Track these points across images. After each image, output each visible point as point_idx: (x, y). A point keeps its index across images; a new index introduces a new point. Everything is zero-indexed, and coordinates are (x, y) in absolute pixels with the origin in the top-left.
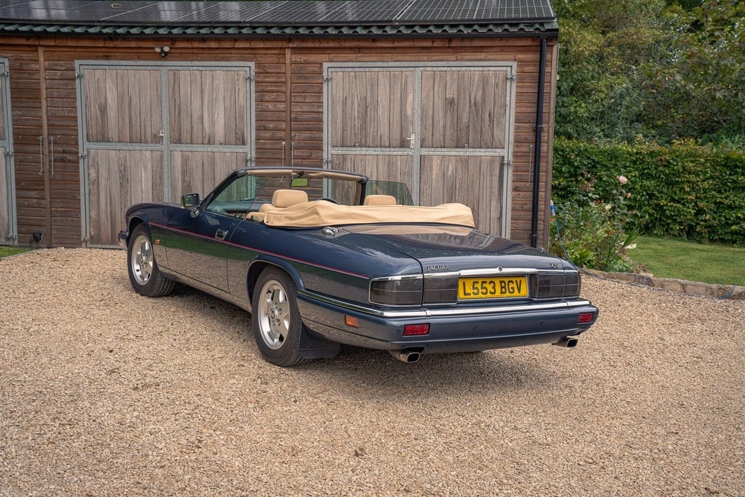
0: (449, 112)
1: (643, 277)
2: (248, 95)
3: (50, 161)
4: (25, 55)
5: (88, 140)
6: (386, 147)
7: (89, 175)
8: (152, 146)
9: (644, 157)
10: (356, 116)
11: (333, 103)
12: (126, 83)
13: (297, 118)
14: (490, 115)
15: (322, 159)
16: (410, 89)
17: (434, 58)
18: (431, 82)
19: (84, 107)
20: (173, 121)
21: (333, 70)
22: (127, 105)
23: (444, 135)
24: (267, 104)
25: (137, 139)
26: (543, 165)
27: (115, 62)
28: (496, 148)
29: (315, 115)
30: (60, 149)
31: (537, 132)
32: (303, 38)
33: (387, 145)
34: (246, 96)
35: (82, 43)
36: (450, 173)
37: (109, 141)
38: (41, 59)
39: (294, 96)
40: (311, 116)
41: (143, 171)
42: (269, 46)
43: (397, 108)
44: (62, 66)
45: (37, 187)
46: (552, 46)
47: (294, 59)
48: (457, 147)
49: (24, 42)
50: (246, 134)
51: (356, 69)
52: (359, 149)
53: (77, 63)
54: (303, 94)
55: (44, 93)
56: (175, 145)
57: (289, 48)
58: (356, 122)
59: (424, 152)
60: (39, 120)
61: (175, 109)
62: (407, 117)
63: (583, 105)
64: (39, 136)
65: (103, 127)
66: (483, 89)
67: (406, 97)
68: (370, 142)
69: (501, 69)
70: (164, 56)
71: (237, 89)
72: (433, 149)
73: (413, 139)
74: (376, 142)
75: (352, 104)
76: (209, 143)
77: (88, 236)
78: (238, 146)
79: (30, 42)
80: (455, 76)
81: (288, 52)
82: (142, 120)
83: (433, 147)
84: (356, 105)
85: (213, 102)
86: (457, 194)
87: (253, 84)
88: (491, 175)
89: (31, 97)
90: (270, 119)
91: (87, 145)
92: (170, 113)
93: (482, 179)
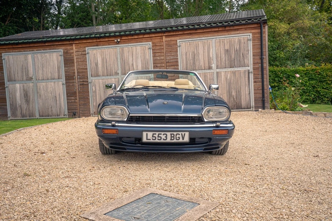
0: (227, 54)
1: (308, 112)
2: (150, 54)
3: (78, 85)
4: (69, 48)
5: (92, 76)
7: (92, 89)
8: (115, 77)
10: (191, 59)
11: (182, 54)
12: (104, 54)
13: (168, 62)
14: (243, 54)
15: (179, 76)
16: (211, 47)
17: (220, 35)
18: (219, 44)
19: (90, 64)
20: (122, 67)
21: (181, 42)
22: (105, 62)
23: (225, 63)
24: (157, 57)
25: (109, 74)
26: (265, 72)
27: (100, 47)
28: (246, 67)
29: (175, 60)
30: (82, 81)
31: (262, 59)
32: (169, 31)
33: (204, 69)
34: (149, 55)
35: (88, 41)
36: (228, 78)
37: (99, 76)
38: (74, 48)
39: (167, 53)
42: (157, 36)
43: (207, 55)
44: (81, 50)
45: (74, 95)
46: (265, 26)
47: (166, 40)
48: (230, 68)
49: (68, 43)
51: (190, 41)
53: (87, 48)
54: (170, 52)
55: (75, 61)
56: (123, 75)
57: (164, 36)
58: (191, 61)
59: (218, 70)
60: (74, 71)
61: (123, 62)
62: (210, 58)
63: (282, 53)
64: (74, 76)
65: (97, 71)
66: (239, 44)
67: (210, 50)
68: (197, 68)
69: (246, 36)
70: (118, 43)
71: (145, 53)
72: (221, 69)
73: (214, 66)
74: (199, 68)
75: (189, 55)
77: (93, 112)
78: (147, 74)
79: (70, 43)
80: (228, 41)
81: (164, 37)
82: (111, 67)
83: (221, 68)
84: (191, 55)
85: (137, 58)
86: (232, 85)
87: (151, 50)
88: (245, 77)
89: (71, 62)
90: (158, 63)
91: (91, 78)
92: (121, 64)
93: (241, 79)
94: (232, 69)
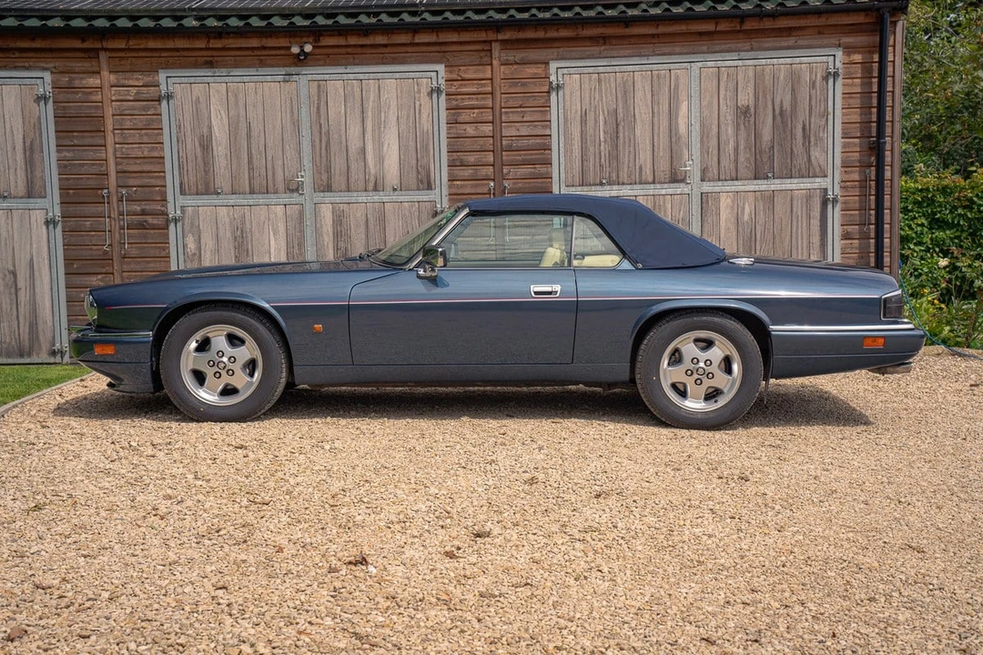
0: (742, 127)
2: (435, 114)
3: (120, 228)
4: (78, 65)
5: (183, 192)
6: (649, 183)
7: (185, 246)
8: (286, 198)
9: (934, 196)
10: (602, 140)
11: (566, 118)
12: (241, 104)
13: (511, 146)
14: (804, 129)
16: (683, 95)
17: (717, 48)
18: (715, 83)
19: (174, 140)
20: (318, 159)
21: (565, 71)
22: (244, 136)
23: (736, 161)
24: (464, 126)
25: (261, 187)
26: (887, 198)
27: (224, 71)
28: (815, 176)
29: (539, 141)
30: (138, 208)
31: (878, 149)
32: (520, 25)
33: (650, 180)
34: (434, 115)
35: (170, 44)
36: (746, 217)
37: (216, 193)
38: (105, 70)
39: (506, 112)
40: (532, 141)
41: (272, 237)
42: (468, 40)
43: (665, 124)
44: (137, 79)
45: (99, 270)
46: (895, 22)
47: (504, 58)
48: (756, 178)
49: (78, 44)
50: (432, 174)
51: (601, 69)
52: (608, 187)
53: (162, 76)
54: (519, 110)
55: (109, 123)
56: (322, 194)
57: (497, 41)
58: (602, 147)
59: (707, 187)
60: (102, 165)
61: (321, 141)
62: (679, 139)
64: (102, 189)
65: (206, 172)
66: (793, 90)
67: (677, 108)
68: (624, 176)
69: (819, 59)
70: (303, 59)
71: (417, 106)
72: (720, 183)
73: (692, 167)
74: (633, 177)
75: (596, 121)
76: (375, 189)
78: (421, 192)
79: (87, 45)
80: (751, 74)
81: (496, 47)
82: (269, 158)
83: (719, 180)
84: (602, 123)
85: (379, 126)
86: (758, 248)
87: (443, 97)
88: (809, 218)
89: (88, 128)
90: (469, 148)
91: (181, 200)
92: (313, 146)
93: (794, 223)
94: (762, 185)
